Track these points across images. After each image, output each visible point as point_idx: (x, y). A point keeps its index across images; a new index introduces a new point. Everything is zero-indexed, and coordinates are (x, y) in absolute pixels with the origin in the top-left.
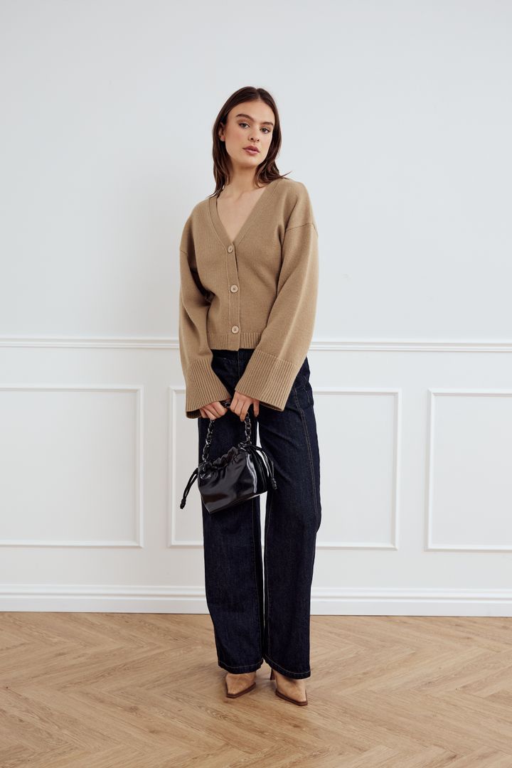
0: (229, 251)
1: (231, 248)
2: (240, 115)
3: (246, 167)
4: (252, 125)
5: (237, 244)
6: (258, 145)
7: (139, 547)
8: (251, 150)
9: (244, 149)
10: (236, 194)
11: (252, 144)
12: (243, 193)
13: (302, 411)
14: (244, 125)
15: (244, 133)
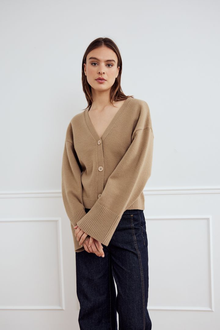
0: (99, 144)
1: (100, 142)
2: (91, 58)
3: (102, 91)
4: (99, 64)
5: (103, 139)
6: (105, 77)
7: (62, 310)
8: (100, 80)
9: (96, 80)
10: (100, 108)
11: (100, 77)
12: (104, 107)
13: (139, 253)
14: (95, 64)
15: (95, 69)
